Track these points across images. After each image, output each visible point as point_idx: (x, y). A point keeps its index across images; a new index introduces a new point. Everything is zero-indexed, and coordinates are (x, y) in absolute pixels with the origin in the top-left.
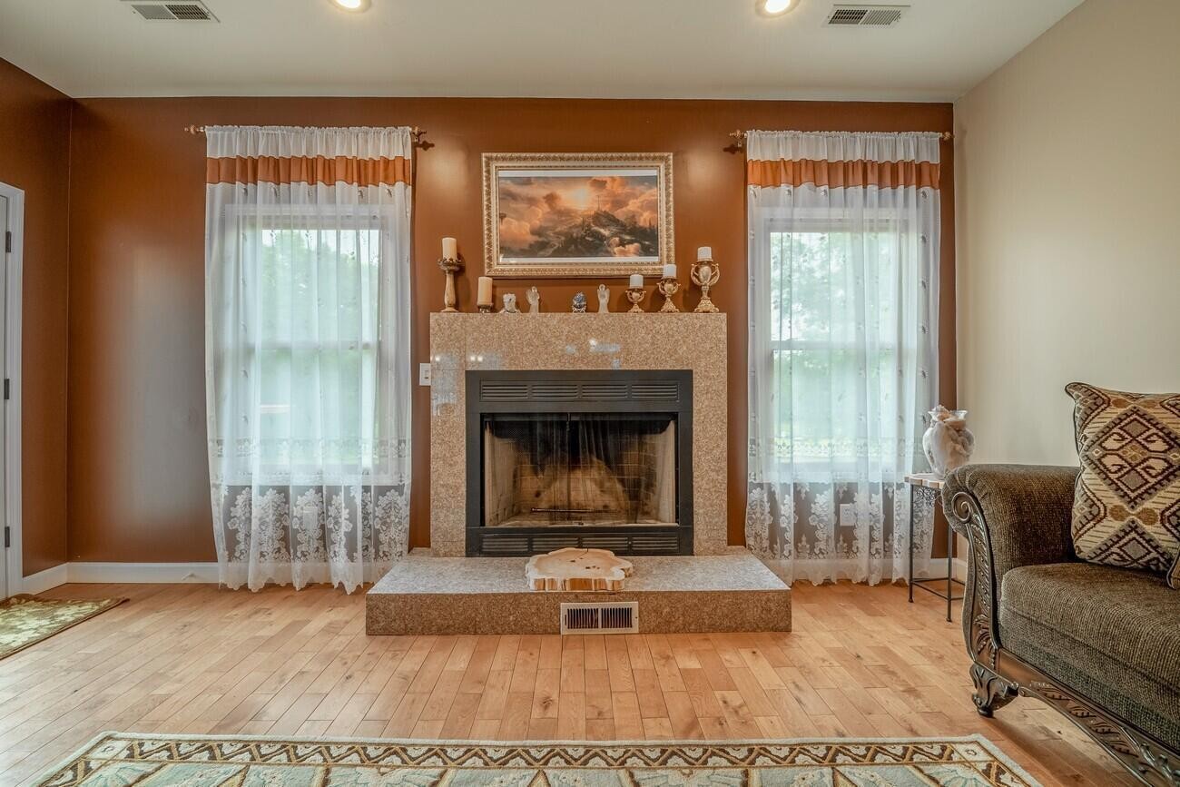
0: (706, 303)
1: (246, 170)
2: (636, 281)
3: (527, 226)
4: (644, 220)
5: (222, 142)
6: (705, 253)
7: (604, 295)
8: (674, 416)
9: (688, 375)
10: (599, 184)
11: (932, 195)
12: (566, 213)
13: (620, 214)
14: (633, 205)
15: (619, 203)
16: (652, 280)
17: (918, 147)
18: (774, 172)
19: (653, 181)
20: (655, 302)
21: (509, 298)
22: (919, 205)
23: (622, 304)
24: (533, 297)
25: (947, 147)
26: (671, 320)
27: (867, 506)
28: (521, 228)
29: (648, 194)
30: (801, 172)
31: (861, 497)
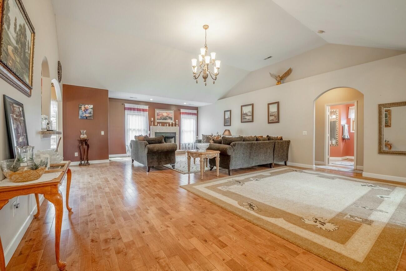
0: (177, 126)
1: (130, 109)
2: (171, 123)
3: (160, 117)
4: (171, 117)
5: (127, 105)
6: (177, 121)
7: (168, 124)
8: (174, 137)
9: (176, 133)
10: (167, 113)
11: (196, 116)
12: (163, 116)
13: (169, 116)
14: (170, 115)
15: (169, 115)
16: (172, 123)
17: (195, 112)
18: (183, 113)
19: (172, 113)
20: (172, 125)
21: (158, 125)
22: (195, 117)
23: (169, 125)
24: (161, 124)
25: (197, 112)
26: (174, 127)
27: (191, 145)
28: (159, 117)
29: (172, 114)
30: (186, 113)
31: (190, 144)
